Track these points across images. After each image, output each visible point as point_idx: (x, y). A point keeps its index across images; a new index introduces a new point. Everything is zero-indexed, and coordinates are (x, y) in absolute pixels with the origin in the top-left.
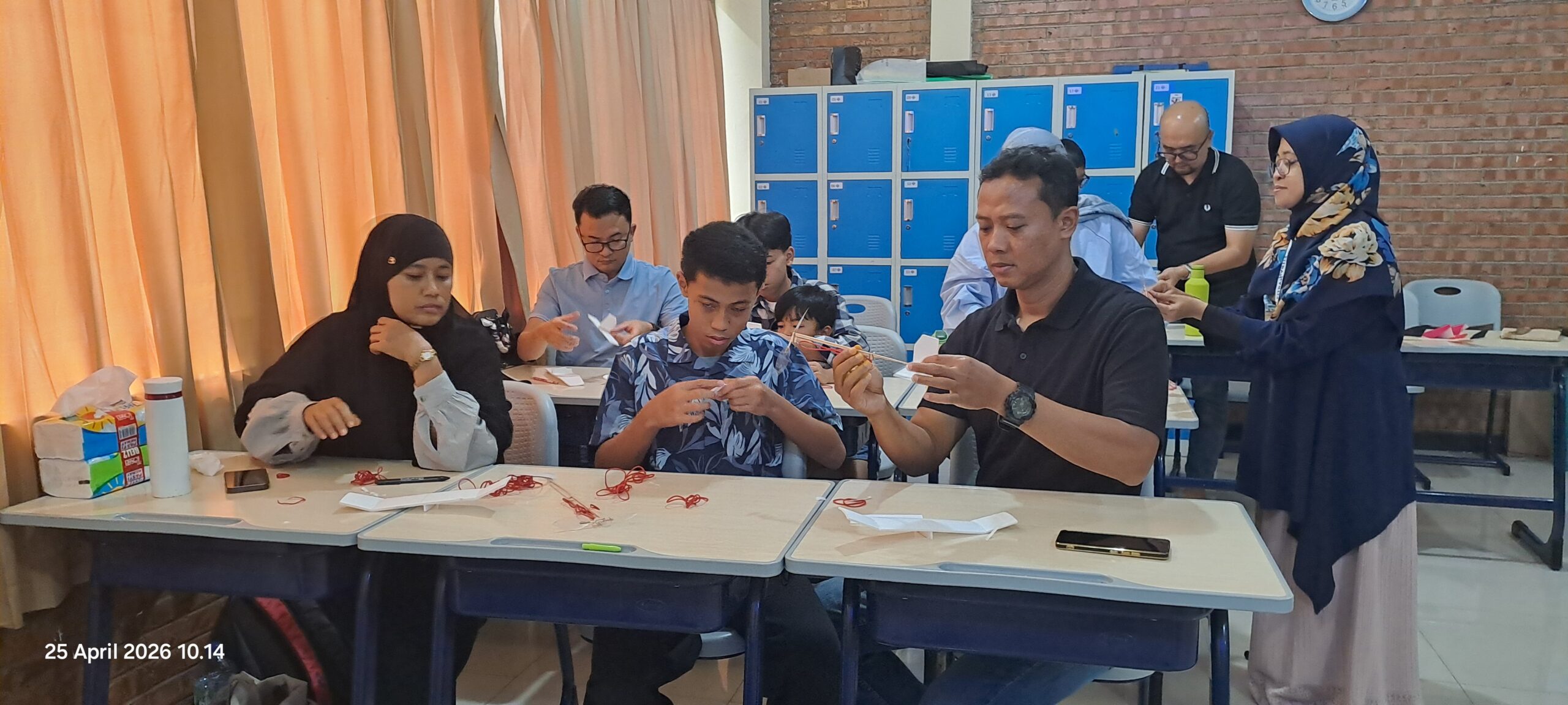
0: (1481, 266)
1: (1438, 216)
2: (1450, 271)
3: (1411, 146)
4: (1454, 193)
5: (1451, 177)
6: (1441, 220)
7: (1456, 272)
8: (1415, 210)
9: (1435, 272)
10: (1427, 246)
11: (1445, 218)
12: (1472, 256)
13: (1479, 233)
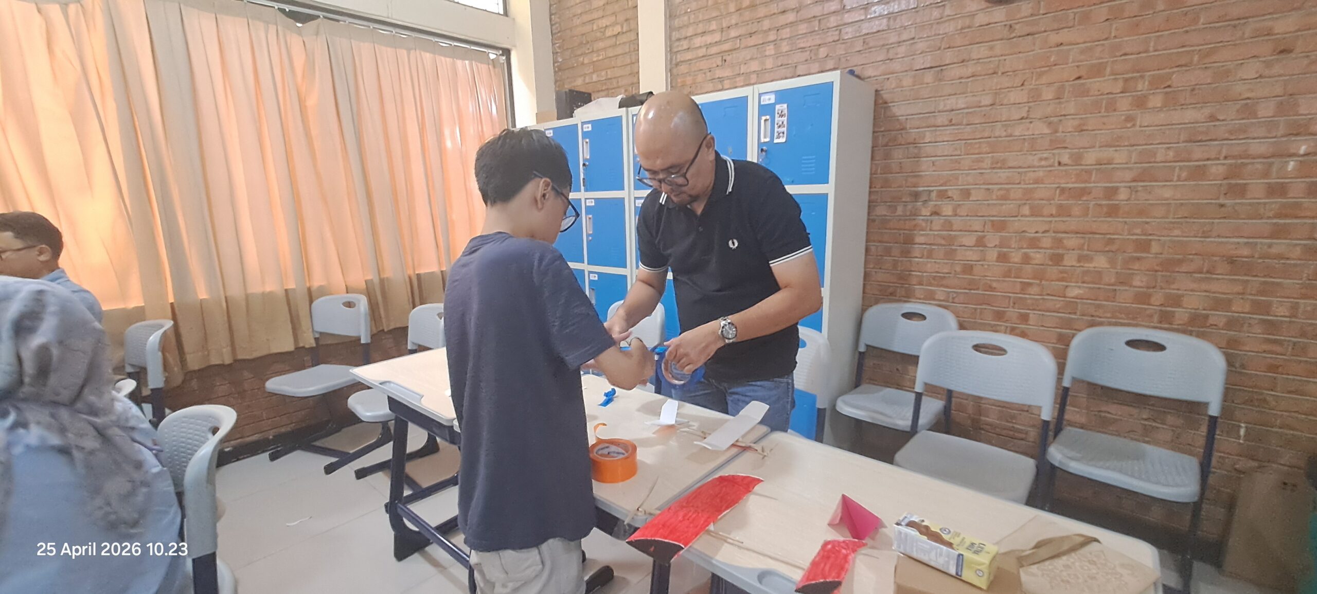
0: (1206, 317)
1: (1143, 246)
2: (1156, 318)
3: (1109, 153)
4: (1171, 216)
5: (1168, 193)
6: (1148, 252)
7: (1166, 321)
8: (1108, 236)
9: (1132, 318)
10: (1122, 283)
11: (1155, 248)
12: (1193, 302)
13: (1208, 272)
